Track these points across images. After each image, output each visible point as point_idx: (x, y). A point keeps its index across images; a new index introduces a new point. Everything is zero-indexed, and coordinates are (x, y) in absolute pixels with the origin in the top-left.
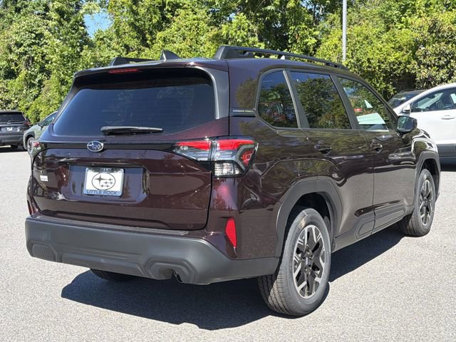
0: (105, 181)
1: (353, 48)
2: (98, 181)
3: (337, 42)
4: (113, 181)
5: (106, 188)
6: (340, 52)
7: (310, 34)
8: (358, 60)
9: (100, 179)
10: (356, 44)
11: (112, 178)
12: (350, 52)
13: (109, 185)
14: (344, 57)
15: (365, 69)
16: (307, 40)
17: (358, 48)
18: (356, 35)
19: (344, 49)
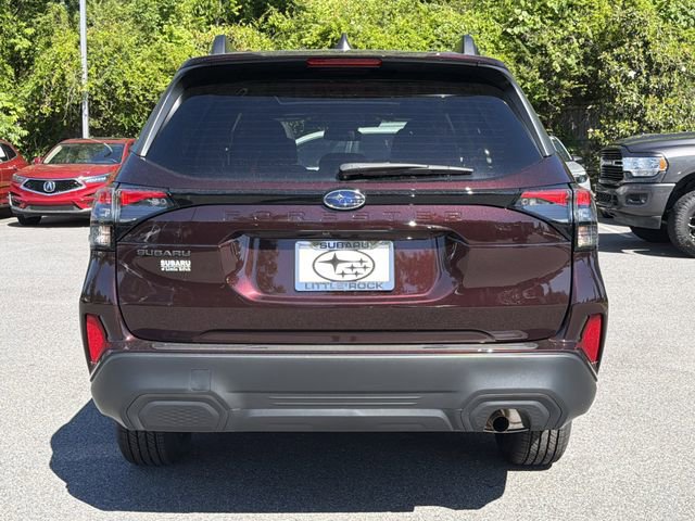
0: (349, 265)
1: (98, 63)
2: (331, 266)
3: (73, 50)
4: (369, 264)
5: (354, 277)
6: (79, 67)
7: (18, 31)
8: (108, 82)
9: (335, 262)
10: (101, 57)
11: (365, 258)
12: (94, 68)
13: (360, 271)
14: (85, 76)
15: (121, 98)
16: (12, 40)
17: (105, 63)
18: (101, 42)
19: (84, 62)
